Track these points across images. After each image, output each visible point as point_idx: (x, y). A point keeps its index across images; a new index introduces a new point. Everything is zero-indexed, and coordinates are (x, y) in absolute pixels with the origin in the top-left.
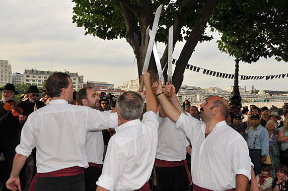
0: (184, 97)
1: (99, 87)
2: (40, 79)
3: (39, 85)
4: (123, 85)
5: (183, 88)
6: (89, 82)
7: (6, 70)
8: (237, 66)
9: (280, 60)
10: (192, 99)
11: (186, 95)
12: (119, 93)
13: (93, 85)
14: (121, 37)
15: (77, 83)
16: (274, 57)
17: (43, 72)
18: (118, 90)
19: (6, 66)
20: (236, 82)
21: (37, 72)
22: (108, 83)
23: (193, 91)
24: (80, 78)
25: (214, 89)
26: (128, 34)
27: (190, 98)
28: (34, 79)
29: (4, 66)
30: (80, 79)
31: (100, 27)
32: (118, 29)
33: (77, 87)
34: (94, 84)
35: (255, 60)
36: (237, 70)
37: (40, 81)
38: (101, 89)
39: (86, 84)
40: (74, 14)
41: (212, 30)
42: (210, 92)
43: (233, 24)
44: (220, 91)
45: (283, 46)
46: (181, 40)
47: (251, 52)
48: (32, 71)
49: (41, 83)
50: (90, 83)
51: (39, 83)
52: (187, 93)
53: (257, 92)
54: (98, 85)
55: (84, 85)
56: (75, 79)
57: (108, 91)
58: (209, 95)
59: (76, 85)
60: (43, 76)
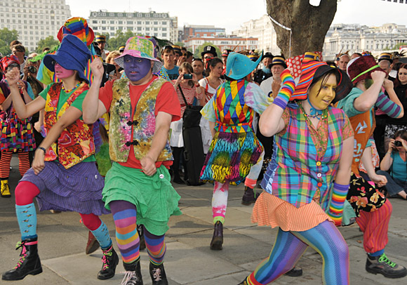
0: (340, 43)
1: (202, 34)
2: (112, 25)
3: (112, 34)
4: (241, 29)
5: (338, 29)
6: (186, 26)
7: (63, 13)
10: (352, 46)
11: (344, 40)
12: (234, 42)
13: (194, 32)
15: (168, 29)
17: (116, 14)
18: (233, 37)
19: (62, 8)
21: (108, 14)
22: (215, 27)
23: (354, 33)
24: (172, 20)
25: (390, 27)
27: (350, 43)
28: (104, 25)
29: (60, 7)
30: (173, 23)
33: (168, 35)
34: (194, 29)
37: (112, 29)
38: (205, 36)
39: (182, 30)
42: (383, 32)
48: (100, 15)
49: (115, 32)
50: (188, 29)
51: (112, 31)
52: (343, 37)
54: (200, 31)
55: (179, 32)
56: (165, 23)
57: (216, 39)
58: (382, 37)
59: (168, 32)
60: (116, 20)
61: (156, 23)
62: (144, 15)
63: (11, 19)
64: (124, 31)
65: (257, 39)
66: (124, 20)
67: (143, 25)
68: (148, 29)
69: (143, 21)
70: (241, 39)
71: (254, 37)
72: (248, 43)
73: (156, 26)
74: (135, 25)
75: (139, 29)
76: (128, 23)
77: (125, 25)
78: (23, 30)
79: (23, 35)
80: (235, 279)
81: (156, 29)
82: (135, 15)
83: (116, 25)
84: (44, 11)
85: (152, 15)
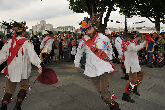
6: (77, 29)
7: (51, 27)
8: (126, 19)
9: (140, 16)
13: (79, 30)
14: (85, 12)
16: (138, 15)
17: (62, 27)
20: (126, 25)
21: (61, 27)
23: (112, 29)
26: (88, 11)
28: (60, 29)
30: (74, 28)
31: (78, 9)
32: (84, 9)
33: (73, 31)
35: (132, 17)
36: (126, 21)
40: (70, 6)
41: (117, 7)
43: (124, 5)
44: (121, 28)
45: (141, 12)
46: (106, 11)
47: (130, 14)
48: (59, 27)
53: (133, 28)
56: (72, 28)
58: (118, 30)
60: (62, 28)
62: (68, 27)
63: (41, 29)
64: (64, 30)
67: (68, 29)
69: (68, 28)
74: (66, 29)
75: (67, 30)
77: (64, 29)
78: (43, 31)
79: (43, 32)
81: (71, 30)
82: (66, 27)
83: (62, 29)
84: (47, 27)
85: (70, 27)
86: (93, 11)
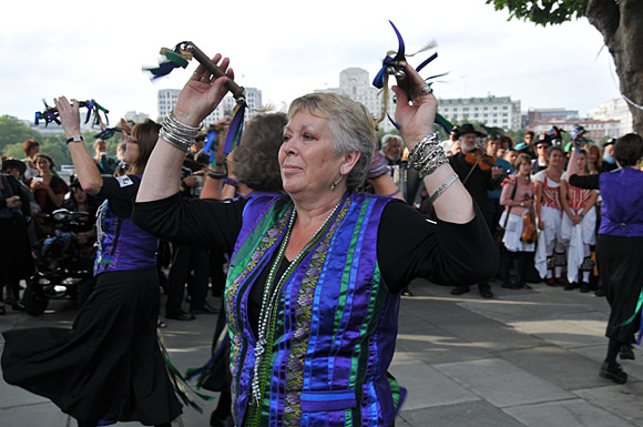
1: (550, 118)
4: (598, 110)
6: (531, 110)
13: (540, 116)
14: (578, 16)
15: (509, 115)
17: (450, 101)
18: (588, 120)
22: (567, 109)
24: (514, 105)
26: (592, 8)
30: (516, 107)
32: (571, 3)
34: (540, 113)
38: (554, 121)
39: (527, 114)
50: (533, 113)
54: (548, 115)
55: (523, 117)
56: (505, 108)
57: (567, 123)
59: (509, 118)
60: (451, 107)
61: (495, 108)
62: (481, 100)
64: (460, 119)
65: (619, 121)
66: (460, 107)
67: (481, 112)
68: (486, 115)
69: (481, 107)
70: (598, 122)
71: (615, 119)
72: (607, 126)
73: (495, 111)
74: (472, 112)
76: (464, 109)
77: (460, 112)
80: (564, 406)
81: (495, 115)
82: (472, 101)
84: (375, 102)
85: (491, 100)
86: (627, 7)
